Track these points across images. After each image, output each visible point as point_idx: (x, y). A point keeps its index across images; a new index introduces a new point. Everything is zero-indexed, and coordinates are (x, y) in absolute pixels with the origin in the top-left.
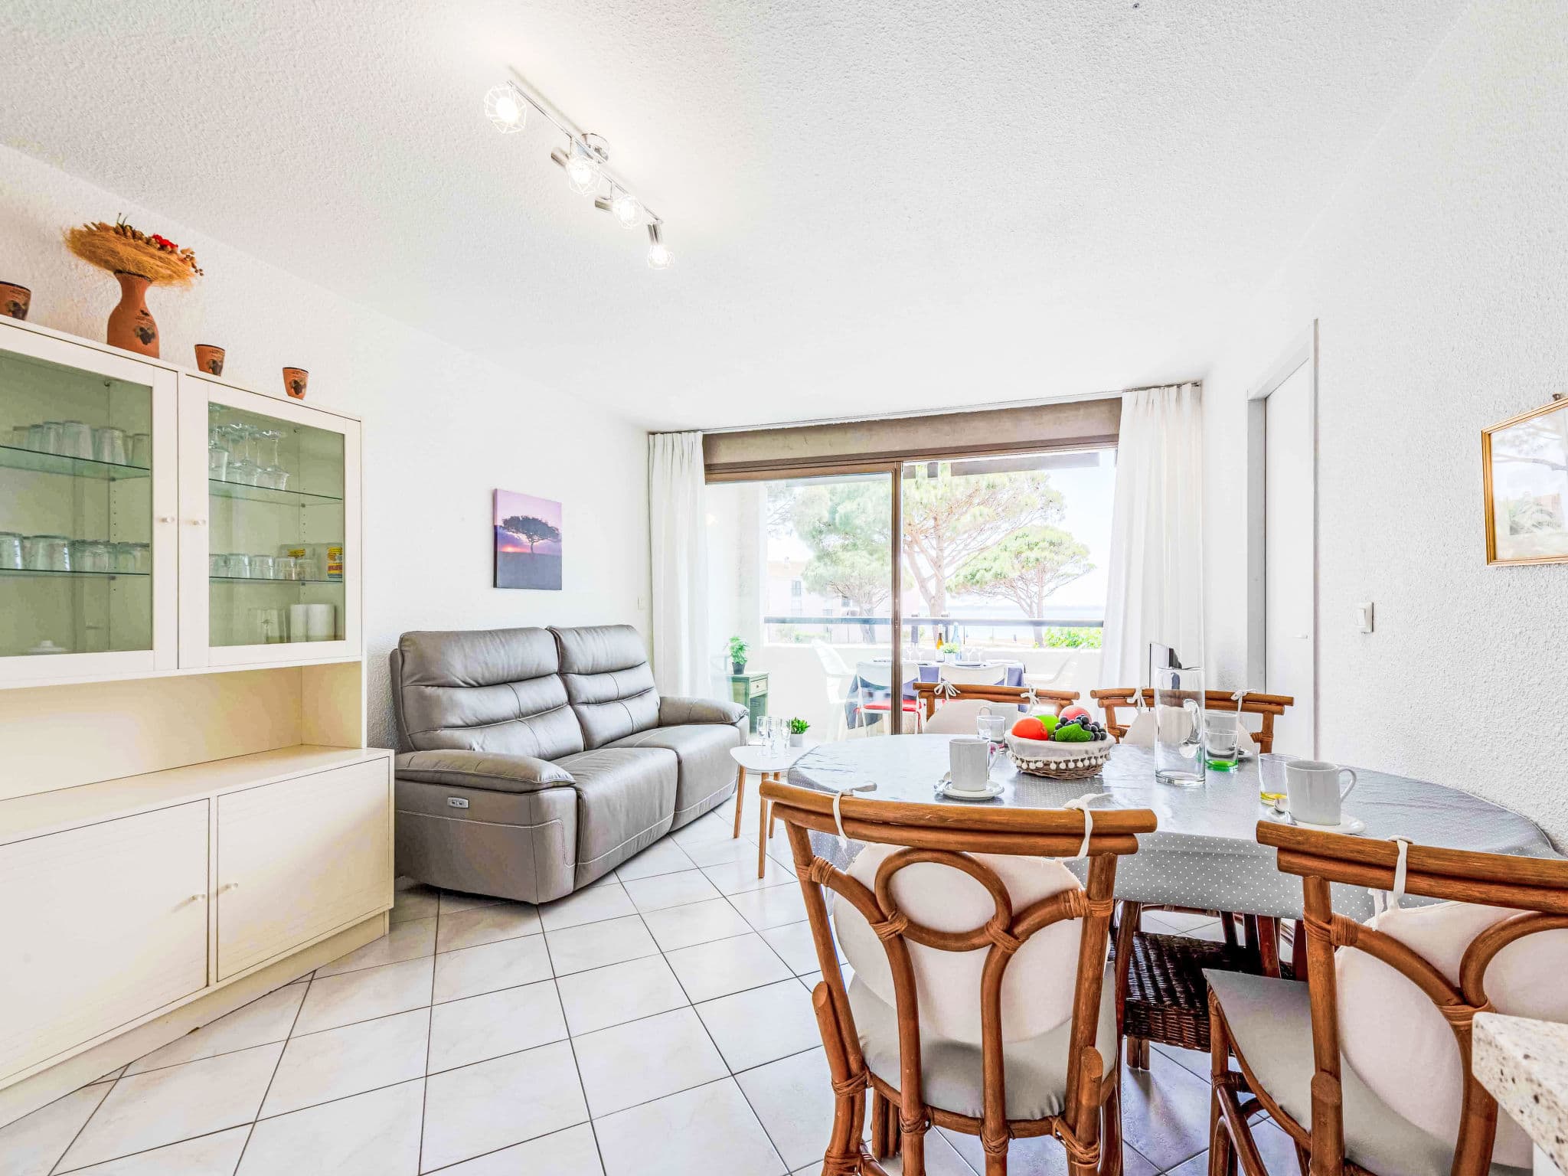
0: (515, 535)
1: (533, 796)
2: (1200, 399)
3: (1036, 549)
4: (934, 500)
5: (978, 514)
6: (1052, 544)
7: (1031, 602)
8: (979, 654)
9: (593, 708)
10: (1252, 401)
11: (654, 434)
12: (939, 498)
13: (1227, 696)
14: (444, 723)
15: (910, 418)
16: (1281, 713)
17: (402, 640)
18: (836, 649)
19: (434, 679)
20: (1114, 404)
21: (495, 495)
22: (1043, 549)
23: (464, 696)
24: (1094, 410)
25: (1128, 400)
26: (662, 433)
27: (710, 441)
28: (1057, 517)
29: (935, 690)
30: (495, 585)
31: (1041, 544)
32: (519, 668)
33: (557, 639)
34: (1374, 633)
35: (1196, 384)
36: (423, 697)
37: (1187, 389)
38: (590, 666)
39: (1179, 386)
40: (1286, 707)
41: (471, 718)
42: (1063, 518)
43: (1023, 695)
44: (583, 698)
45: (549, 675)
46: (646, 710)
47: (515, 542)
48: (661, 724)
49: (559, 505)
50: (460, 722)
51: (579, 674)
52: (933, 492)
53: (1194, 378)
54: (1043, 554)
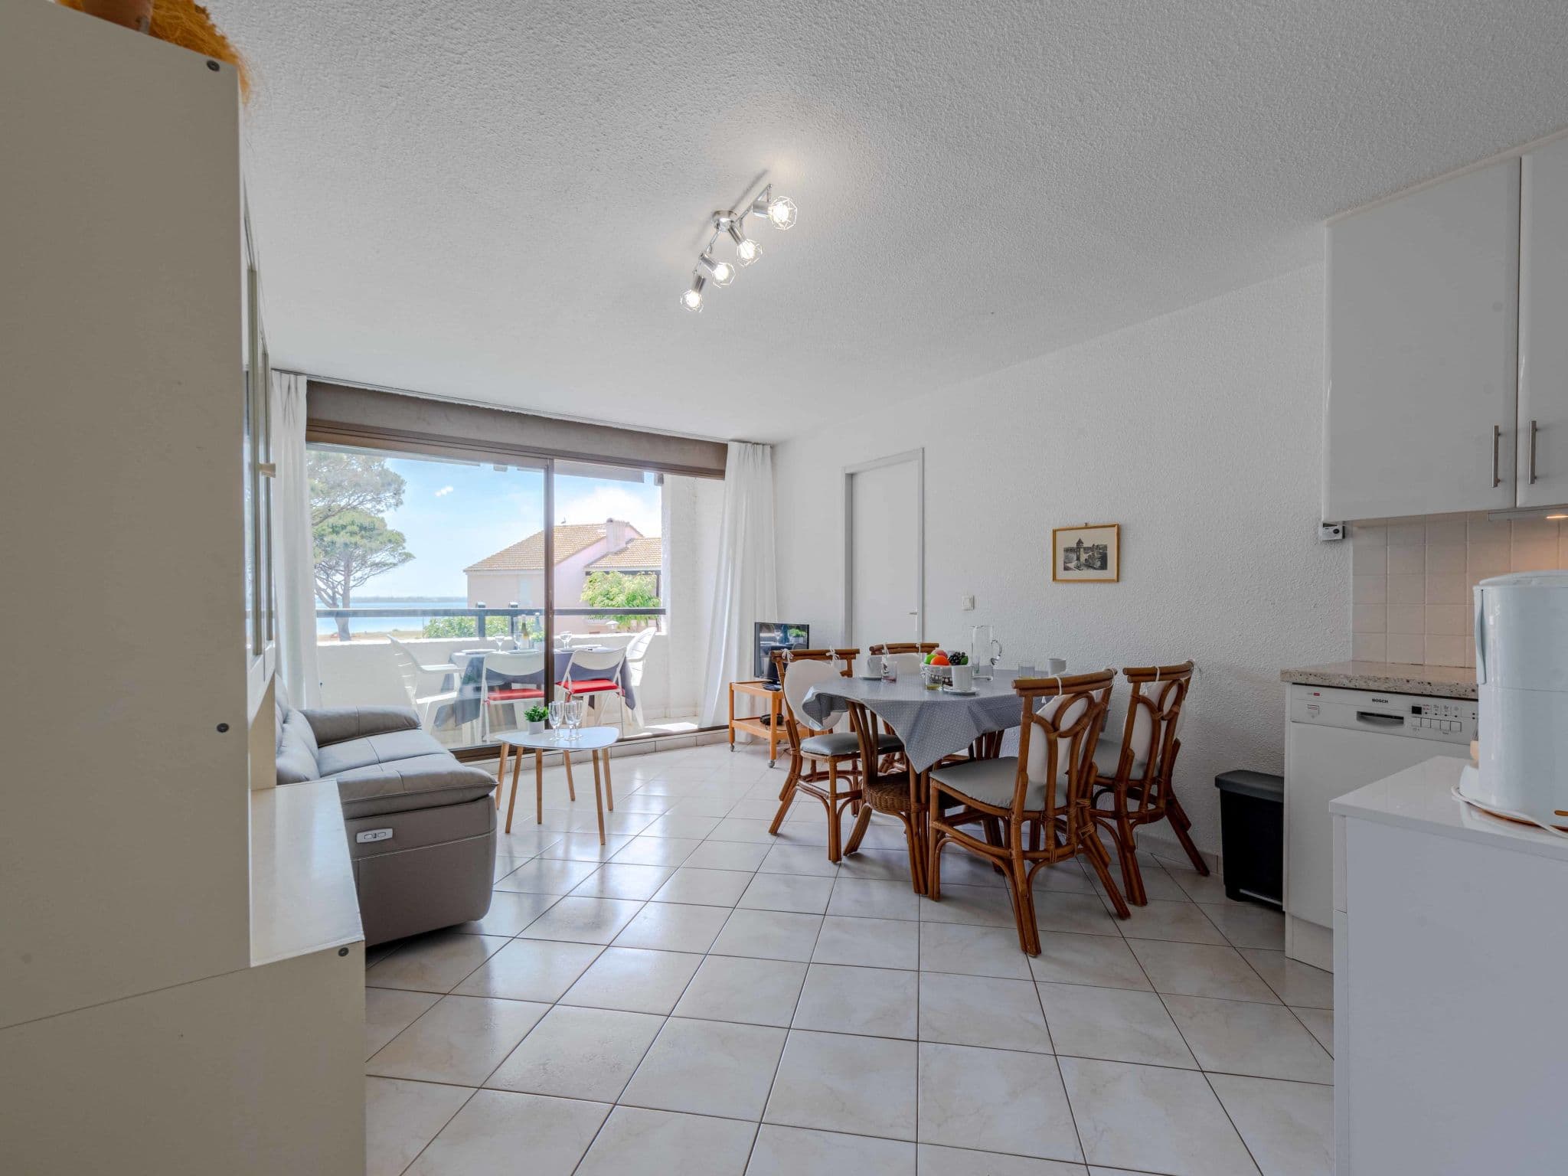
2: (774, 457)
3: (343, 533)
7: (334, 593)
10: (847, 474)
20: (721, 449)
24: (706, 448)
25: (732, 449)
27: (314, 386)
28: (393, 501)
31: (349, 528)
34: (975, 610)
35: (772, 447)
53: (774, 440)
54: (353, 539)
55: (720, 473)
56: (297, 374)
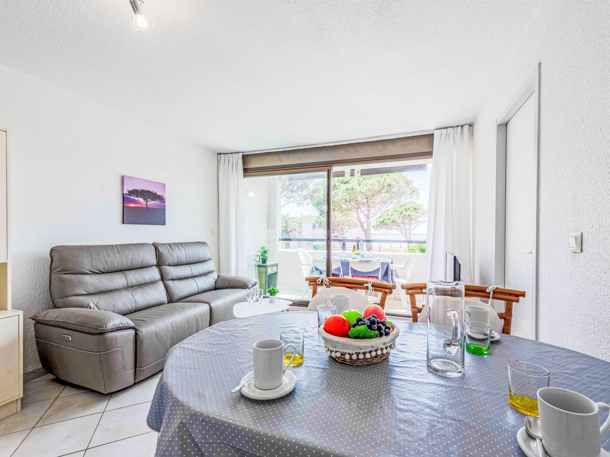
0: (136, 199)
1: (101, 337)
2: (472, 133)
3: (408, 211)
4: (366, 191)
5: (384, 196)
6: (415, 209)
7: (406, 232)
8: (371, 255)
9: (176, 282)
10: (499, 126)
11: (220, 154)
12: (368, 190)
13: (483, 289)
14: (73, 293)
15: (335, 145)
16: (517, 301)
17: (52, 250)
18: (310, 253)
19: (69, 270)
20: (430, 137)
21: (123, 178)
22: (411, 211)
23: (88, 279)
24: (421, 140)
25: (437, 134)
26: (224, 154)
27: (246, 158)
29: (317, 281)
30: (123, 223)
31: (410, 209)
32: (129, 264)
33: (156, 249)
34: (582, 253)
35: (471, 125)
36: (62, 280)
37: (466, 128)
38: (176, 262)
39: (462, 126)
40: (521, 298)
41: (93, 290)
42: (418, 198)
43: (365, 285)
44: (170, 277)
45: (151, 266)
46: (209, 281)
47: (134, 202)
48: (216, 289)
49: (164, 185)
50: (84, 293)
51: (169, 265)
52: (365, 187)
53: (469, 122)
54: (411, 213)
55: (429, 154)
56: (238, 153)
